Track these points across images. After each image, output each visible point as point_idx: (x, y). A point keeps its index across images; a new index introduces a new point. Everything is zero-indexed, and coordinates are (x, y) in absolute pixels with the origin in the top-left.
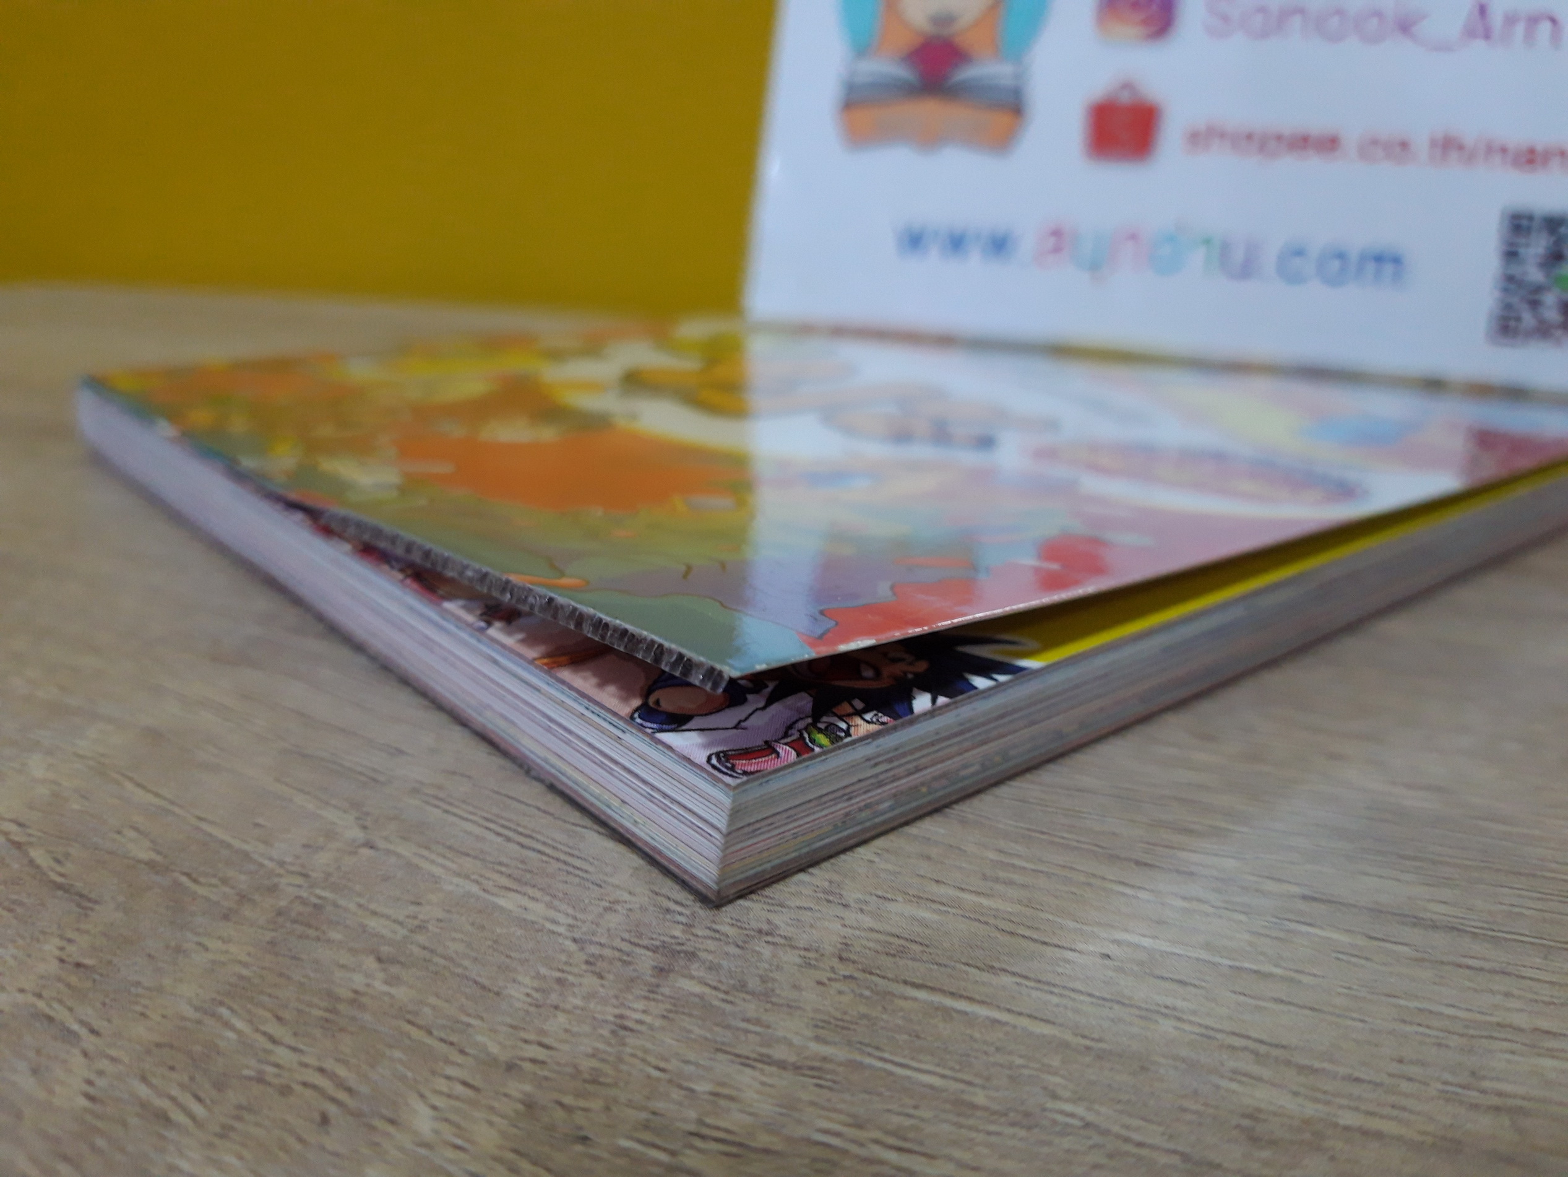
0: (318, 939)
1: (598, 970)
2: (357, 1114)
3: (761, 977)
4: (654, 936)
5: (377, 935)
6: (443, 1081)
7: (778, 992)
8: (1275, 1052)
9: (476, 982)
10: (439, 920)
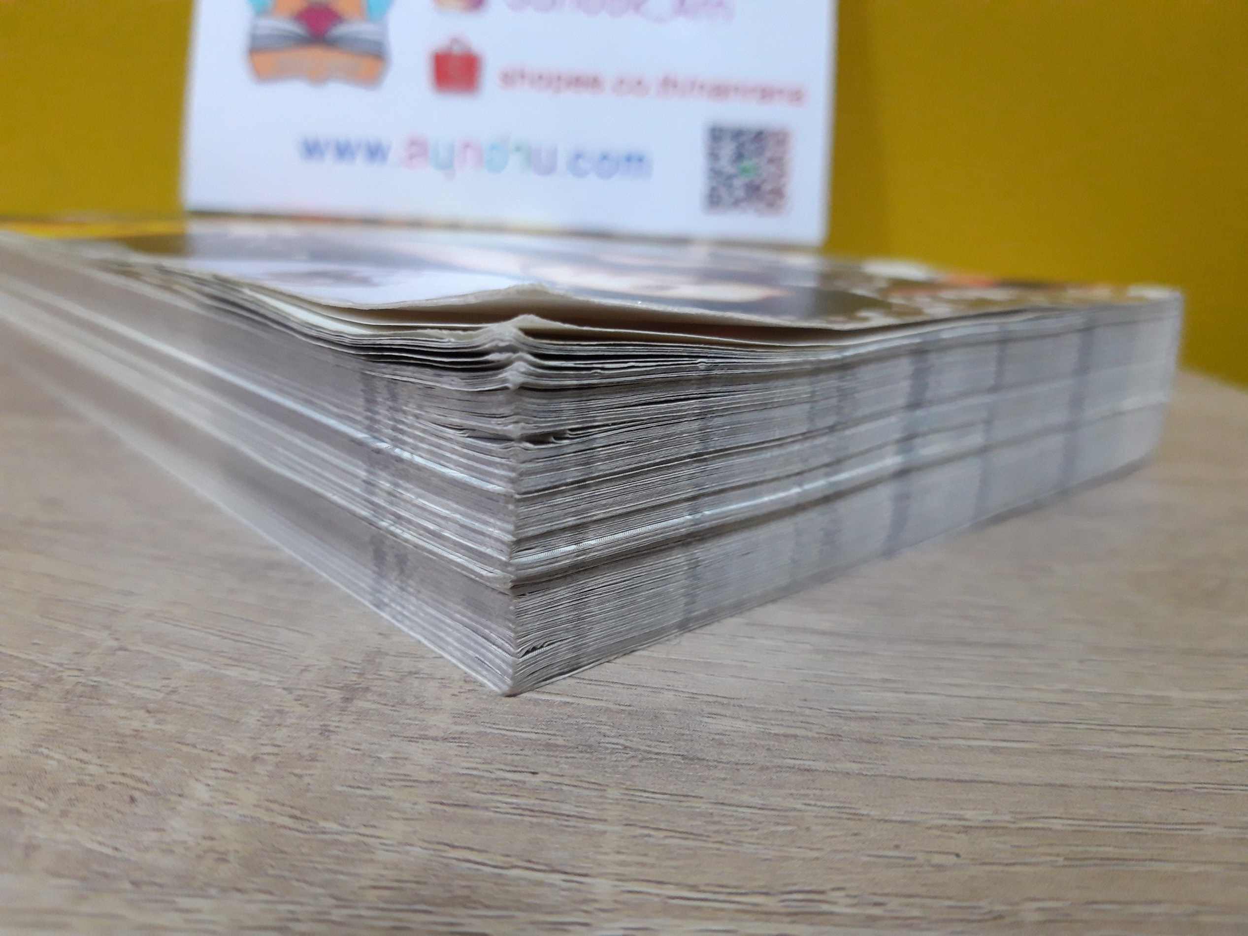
0: (100, 704)
1: (304, 703)
2: (156, 795)
3: (415, 696)
4: (339, 682)
5: (142, 698)
6: (211, 771)
7: (426, 702)
8: (732, 702)
9: (221, 718)
10: (186, 686)
